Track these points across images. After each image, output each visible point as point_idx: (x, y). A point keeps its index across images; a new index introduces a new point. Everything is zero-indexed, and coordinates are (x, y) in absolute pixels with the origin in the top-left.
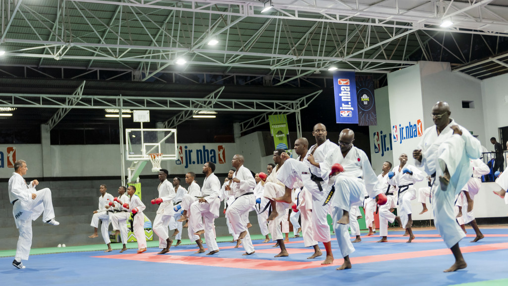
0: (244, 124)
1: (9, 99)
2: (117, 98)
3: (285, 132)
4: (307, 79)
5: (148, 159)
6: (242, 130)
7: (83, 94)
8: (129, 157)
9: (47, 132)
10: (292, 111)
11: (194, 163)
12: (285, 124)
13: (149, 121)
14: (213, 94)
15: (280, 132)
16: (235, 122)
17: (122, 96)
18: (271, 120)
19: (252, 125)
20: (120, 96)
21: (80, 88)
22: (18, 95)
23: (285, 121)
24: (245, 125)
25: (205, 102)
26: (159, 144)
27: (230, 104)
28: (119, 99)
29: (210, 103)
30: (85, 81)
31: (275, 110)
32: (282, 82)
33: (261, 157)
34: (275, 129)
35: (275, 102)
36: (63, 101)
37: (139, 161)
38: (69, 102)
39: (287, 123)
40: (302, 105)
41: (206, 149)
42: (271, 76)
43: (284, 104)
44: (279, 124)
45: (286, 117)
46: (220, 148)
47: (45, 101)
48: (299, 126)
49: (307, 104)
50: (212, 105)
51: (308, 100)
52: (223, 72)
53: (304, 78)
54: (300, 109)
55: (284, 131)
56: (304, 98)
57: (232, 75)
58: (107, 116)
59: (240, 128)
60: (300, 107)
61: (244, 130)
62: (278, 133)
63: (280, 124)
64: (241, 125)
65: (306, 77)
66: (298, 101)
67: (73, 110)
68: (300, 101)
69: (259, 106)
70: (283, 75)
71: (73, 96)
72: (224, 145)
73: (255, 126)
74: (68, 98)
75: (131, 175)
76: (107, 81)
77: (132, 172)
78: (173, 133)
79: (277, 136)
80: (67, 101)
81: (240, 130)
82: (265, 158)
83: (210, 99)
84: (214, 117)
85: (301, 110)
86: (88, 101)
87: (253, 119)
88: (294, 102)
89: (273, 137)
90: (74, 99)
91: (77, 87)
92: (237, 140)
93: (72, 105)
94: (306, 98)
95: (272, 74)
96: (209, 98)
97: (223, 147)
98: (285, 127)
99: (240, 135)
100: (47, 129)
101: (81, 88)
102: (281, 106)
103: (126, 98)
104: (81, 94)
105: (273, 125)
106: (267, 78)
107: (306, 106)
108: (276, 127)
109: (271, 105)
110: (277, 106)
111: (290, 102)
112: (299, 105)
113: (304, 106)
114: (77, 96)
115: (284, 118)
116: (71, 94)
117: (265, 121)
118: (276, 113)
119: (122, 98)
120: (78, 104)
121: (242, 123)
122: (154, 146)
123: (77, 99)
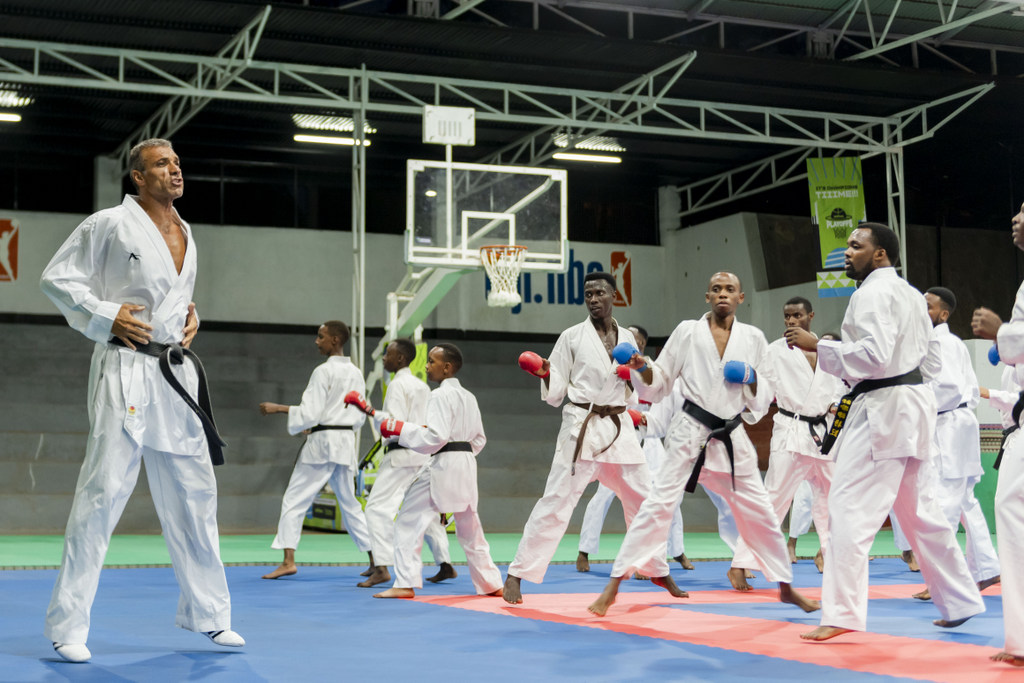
0: (693, 190)
1: (24, 61)
2: (351, 73)
3: (853, 215)
4: (943, 48)
5: (475, 263)
6: (684, 207)
7: (256, 57)
8: (416, 254)
9: (114, 180)
10: (875, 149)
11: (539, 299)
12: (856, 187)
13: (472, 143)
14: (649, 79)
15: (839, 214)
16: (666, 184)
17: (369, 68)
18: (817, 173)
19: (722, 192)
20: (359, 68)
21: (245, 34)
22: (53, 49)
23: (858, 181)
24: (697, 193)
25: (616, 105)
26: (509, 216)
27: (692, 117)
28: (357, 79)
29: (633, 107)
30: (269, 9)
31: (826, 143)
32: (877, 50)
33: (754, 290)
34: (824, 200)
35: (829, 117)
36: (187, 74)
37: (436, 267)
38: (204, 77)
39: (861, 187)
40: (913, 129)
41: (576, 259)
42: (835, 31)
43: (853, 124)
44: (836, 188)
45: (859, 166)
46: (617, 258)
47: (135, 73)
48: (896, 200)
49: (929, 129)
50: (638, 114)
51: (935, 115)
52: (687, 11)
53: (932, 45)
54: (905, 143)
55: (850, 210)
56: (923, 108)
57: (714, 20)
58: (298, 138)
59: (679, 201)
60: (904, 139)
61: (692, 210)
62: (833, 214)
63: (841, 188)
64: (683, 195)
65: (937, 43)
66: (896, 119)
67: (216, 102)
68: (904, 119)
69: (778, 128)
70: (882, 31)
71: (220, 60)
72: (630, 251)
73: (731, 198)
74: (204, 66)
75: (399, 316)
76: (345, 12)
77: (402, 305)
78: (557, 185)
79: (829, 223)
80: (200, 73)
81: (679, 207)
82: (767, 294)
83: (635, 97)
84: (617, 160)
85: (905, 148)
86: (264, 81)
87: (728, 175)
88: (885, 122)
89: (817, 227)
90: (220, 71)
91: (236, 29)
92: (669, 239)
93: (212, 85)
94: (928, 110)
95: (838, 25)
96: (630, 92)
97: (627, 255)
98: (854, 198)
99: (678, 224)
100: (113, 172)
101: (253, 33)
102: (843, 130)
103: (379, 77)
104: (250, 53)
105: (818, 189)
106: (821, 37)
107: (928, 134)
108: (828, 195)
109: (817, 127)
110: (835, 129)
111: (873, 121)
112: (899, 132)
113: (921, 133)
114: (233, 62)
115: (852, 170)
116: (212, 53)
117: (770, 182)
118: (829, 153)
119: (366, 75)
120: (234, 86)
121: (688, 188)
122: (490, 220)
123: (233, 69)
